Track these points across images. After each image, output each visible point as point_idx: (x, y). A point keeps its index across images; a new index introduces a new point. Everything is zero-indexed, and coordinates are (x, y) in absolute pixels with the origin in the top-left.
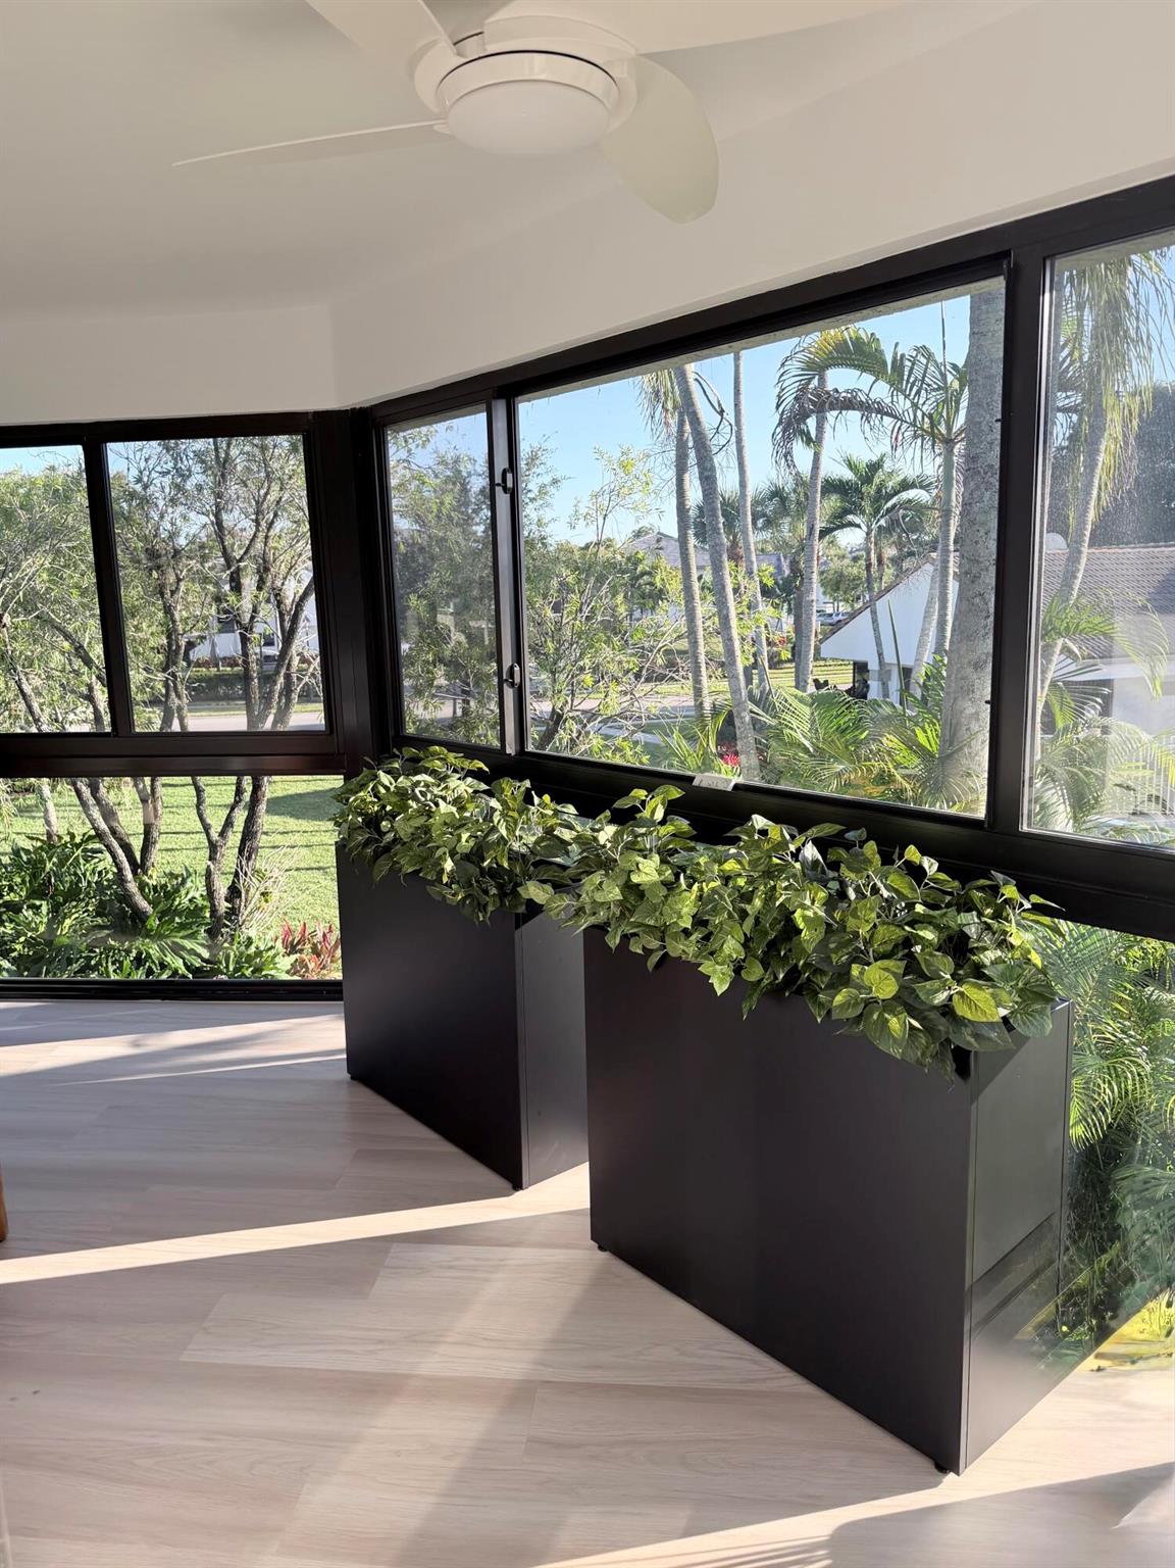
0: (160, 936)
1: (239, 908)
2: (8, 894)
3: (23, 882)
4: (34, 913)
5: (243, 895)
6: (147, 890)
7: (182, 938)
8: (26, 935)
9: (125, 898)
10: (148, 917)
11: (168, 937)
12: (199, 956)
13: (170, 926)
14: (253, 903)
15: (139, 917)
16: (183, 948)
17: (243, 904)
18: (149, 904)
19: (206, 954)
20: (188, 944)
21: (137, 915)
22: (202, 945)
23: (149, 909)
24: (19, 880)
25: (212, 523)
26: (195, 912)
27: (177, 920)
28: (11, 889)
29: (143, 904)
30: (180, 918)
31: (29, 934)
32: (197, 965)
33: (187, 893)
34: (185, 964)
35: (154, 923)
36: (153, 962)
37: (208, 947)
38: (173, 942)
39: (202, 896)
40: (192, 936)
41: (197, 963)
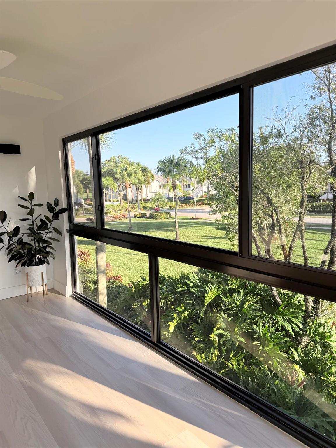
0: (284, 315)
1: (319, 307)
2: (231, 286)
3: (236, 283)
4: (238, 296)
5: (321, 303)
6: (281, 295)
7: (292, 317)
8: (232, 305)
9: (272, 296)
10: (280, 305)
11: (286, 315)
12: (298, 327)
13: (288, 312)
14: (324, 307)
15: (276, 304)
16: (292, 322)
17: (320, 307)
18: (281, 300)
19: (301, 326)
20: (294, 320)
21: (276, 303)
22: (300, 322)
23: (281, 303)
24: (235, 282)
25: (327, 148)
26: (299, 307)
27: (291, 310)
28: (232, 284)
29: (279, 300)
30: (292, 309)
31: (233, 305)
32: (297, 330)
33: (297, 298)
34: (292, 328)
35: (281, 308)
36: (279, 325)
37: (303, 324)
38: (288, 318)
39: (303, 300)
40: (296, 317)
41: (297, 329)
